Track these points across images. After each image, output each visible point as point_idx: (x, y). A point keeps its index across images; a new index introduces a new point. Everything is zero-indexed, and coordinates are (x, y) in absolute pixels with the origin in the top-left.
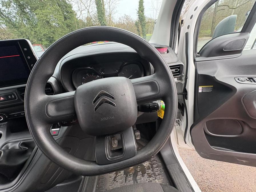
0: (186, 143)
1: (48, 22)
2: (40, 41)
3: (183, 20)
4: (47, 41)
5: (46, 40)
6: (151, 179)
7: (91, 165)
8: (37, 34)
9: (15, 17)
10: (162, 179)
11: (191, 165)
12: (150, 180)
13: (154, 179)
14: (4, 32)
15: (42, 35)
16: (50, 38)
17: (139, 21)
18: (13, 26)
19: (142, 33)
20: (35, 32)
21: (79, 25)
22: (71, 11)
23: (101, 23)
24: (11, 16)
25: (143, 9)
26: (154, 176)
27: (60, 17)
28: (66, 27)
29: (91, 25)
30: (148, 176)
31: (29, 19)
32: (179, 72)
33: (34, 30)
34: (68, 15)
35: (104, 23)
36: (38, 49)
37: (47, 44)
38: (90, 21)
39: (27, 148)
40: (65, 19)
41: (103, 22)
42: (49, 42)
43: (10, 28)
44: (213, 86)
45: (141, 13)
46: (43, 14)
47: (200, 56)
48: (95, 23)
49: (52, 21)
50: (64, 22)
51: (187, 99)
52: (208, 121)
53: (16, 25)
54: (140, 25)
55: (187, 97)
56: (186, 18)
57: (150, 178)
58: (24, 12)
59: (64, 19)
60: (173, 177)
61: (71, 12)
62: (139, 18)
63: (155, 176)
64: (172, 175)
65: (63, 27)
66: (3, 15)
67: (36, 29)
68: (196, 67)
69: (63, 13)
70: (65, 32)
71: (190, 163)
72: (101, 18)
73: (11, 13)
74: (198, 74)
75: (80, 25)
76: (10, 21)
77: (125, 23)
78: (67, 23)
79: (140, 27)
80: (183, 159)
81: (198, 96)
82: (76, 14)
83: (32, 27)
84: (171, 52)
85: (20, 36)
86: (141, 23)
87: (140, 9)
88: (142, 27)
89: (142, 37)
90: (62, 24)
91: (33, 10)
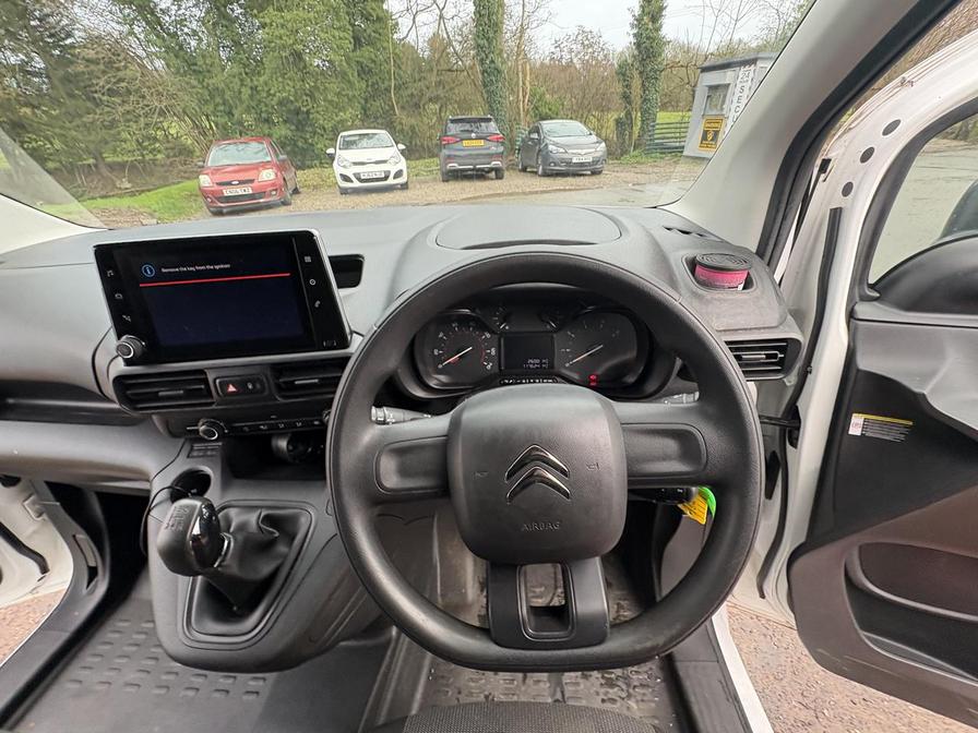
0: (763, 596)
1: (298, 56)
2: (266, 126)
3: (829, 160)
4: (288, 125)
5: (285, 122)
6: (613, 692)
7: (476, 639)
8: (258, 97)
9: (195, 33)
10: (653, 705)
11: (772, 678)
12: (610, 696)
13: (624, 695)
14: (160, 89)
15: (273, 103)
16: (298, 114)
17: (634, 56)
18: (189, 66)
19: (641, 108)
20: (254, 89)
21: (400, 68)
22: (381, 15)
23: (482, 62)
24: (186, 30)
25: (662, 9)
26: (624, 687)
27: (341, 38)
28: (356, 74)
29: (446, 67)
30: (603, 681)
31: (237, 43)
32: (781, 362)
33: (250, 84)
34: (368, 31)
35: (493, 65)
36: (257, 153)
37: (286, 138)
38: (444, 54)
39: (277, 534)
40: (355, 45)
41: (492, 62)
42: (293, 127)
43: (178, 72)
44: (911, 423)
45: (650, 26)
46: (282, 26)
47: (876, 299)
48: (460, 63)
49: (313, 54)
50: (351, 54)
51: (794, 444)
52: (868, 545)
53: (199, 63)
54: (636, 74)
55: (797, 439)
56: (844, 154)
57: (611, 691)
58: (225, 16)
59: (351, 46)
60: (695, 709)
61: (379, 19)
62: (638, 45)
63: (628, 685)
64: (692, 699)
65: (345, 74)
66: (162, 28)
67: (257, 80)
68: (854, 342)
69: (352, 21)
70: (351, 93)
71: (767, 667)
72: (486, 45)
73: (186, 20)
74: (858, 370)
75: (403, 67)
76: (181, 47)
77: (575, 61)
78: (361, 60)
79: (636, 83)
80: (744, 646)
81: (843, 448)
82: (397, 24)
83: (246, 74)
84: (760, 286)
85: (206, 102)
86: (641, 69)
87: (646, 10)
88: (643, 85)
89: (639, 124)
90: (345, 64)
91: (255, 11)
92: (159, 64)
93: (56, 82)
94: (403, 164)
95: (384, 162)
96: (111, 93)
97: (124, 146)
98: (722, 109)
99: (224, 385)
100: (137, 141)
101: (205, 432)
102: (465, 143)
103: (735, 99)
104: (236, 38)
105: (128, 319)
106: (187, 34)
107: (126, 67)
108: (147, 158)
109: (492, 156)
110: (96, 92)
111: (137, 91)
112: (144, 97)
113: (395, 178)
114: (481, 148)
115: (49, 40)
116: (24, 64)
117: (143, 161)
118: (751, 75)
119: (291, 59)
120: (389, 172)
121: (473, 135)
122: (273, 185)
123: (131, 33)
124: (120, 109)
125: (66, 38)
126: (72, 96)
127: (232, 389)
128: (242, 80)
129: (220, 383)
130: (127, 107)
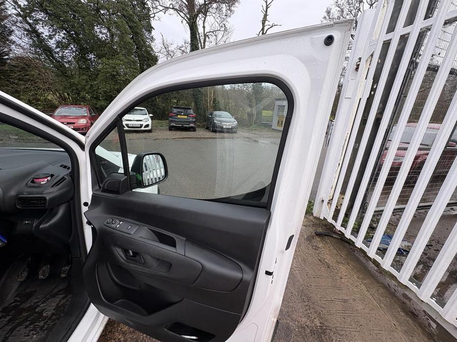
1: (114, 76)
2: (96, 100)
5: (105, 99)
8: (93, 89)
14: (46, 80)
17: (253, 92)
18: (63, 73)
20: (92, 86)
33: (90, 84)
67: (94, 82)
76: (61, 66)
86: (255, 97)
94: (150, 122)
95: (141, 121)
102: (179, 116)
109: (190, 122)
112: (36, 83)
113: (145, 127)
114: (185, 119)
120: (142, 125)
121: (182, 114)
122: (85, 125)
124: (22, 87)
125: (5, 56)
128: (87, 81)
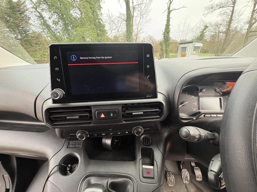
1: (84, 38)
9: (59, 32)
17: (163, 41)
19: (165, 52)
25: (169, 31)
27: (94, 34)
31: (69, 35)
34: (101, 33)
45: (167, 34)
46: (81, 31)
49: (87, 37)
50: (96, 38)
53: (59, 38)
54: (164, 44)
59: (97, 36)
61: (103, 31)
62: (164, 38)
66: (51, 31)
69: (97, 31)
72: (129, 37)
73: (57, 29)
76: (55, 35)
79: (164, 46)
82: (107, 32)
87: (166, 31)
88: (166, 47)
89: (165, 55)
90: (95, 40)
91: (74, 28)
92: (49, 38)
93: (23, 41)
96: (36, 44)
97: (37, 56)
98: (185, 52)
99: (99, 114)
100: (41, 55)
101: (80, 137)
103: (188, 50)
104: (69, 33)
105: (59, 80)
106: (57, 32)
107: (41, 39)
108: (42, 59)
110: (32, 44)
111: (43, 44)
112: (44, 45)
115: (23, 32)
116: (16, 37)
117: (41, 60)
118: (192, 45)
119: (82, 38)
123: (44, 31)
124: (38, 48)
125: (27, 32)
126: (26, 44)
127: (103, 116)
129: (97, 113)
130: (40, 47)
